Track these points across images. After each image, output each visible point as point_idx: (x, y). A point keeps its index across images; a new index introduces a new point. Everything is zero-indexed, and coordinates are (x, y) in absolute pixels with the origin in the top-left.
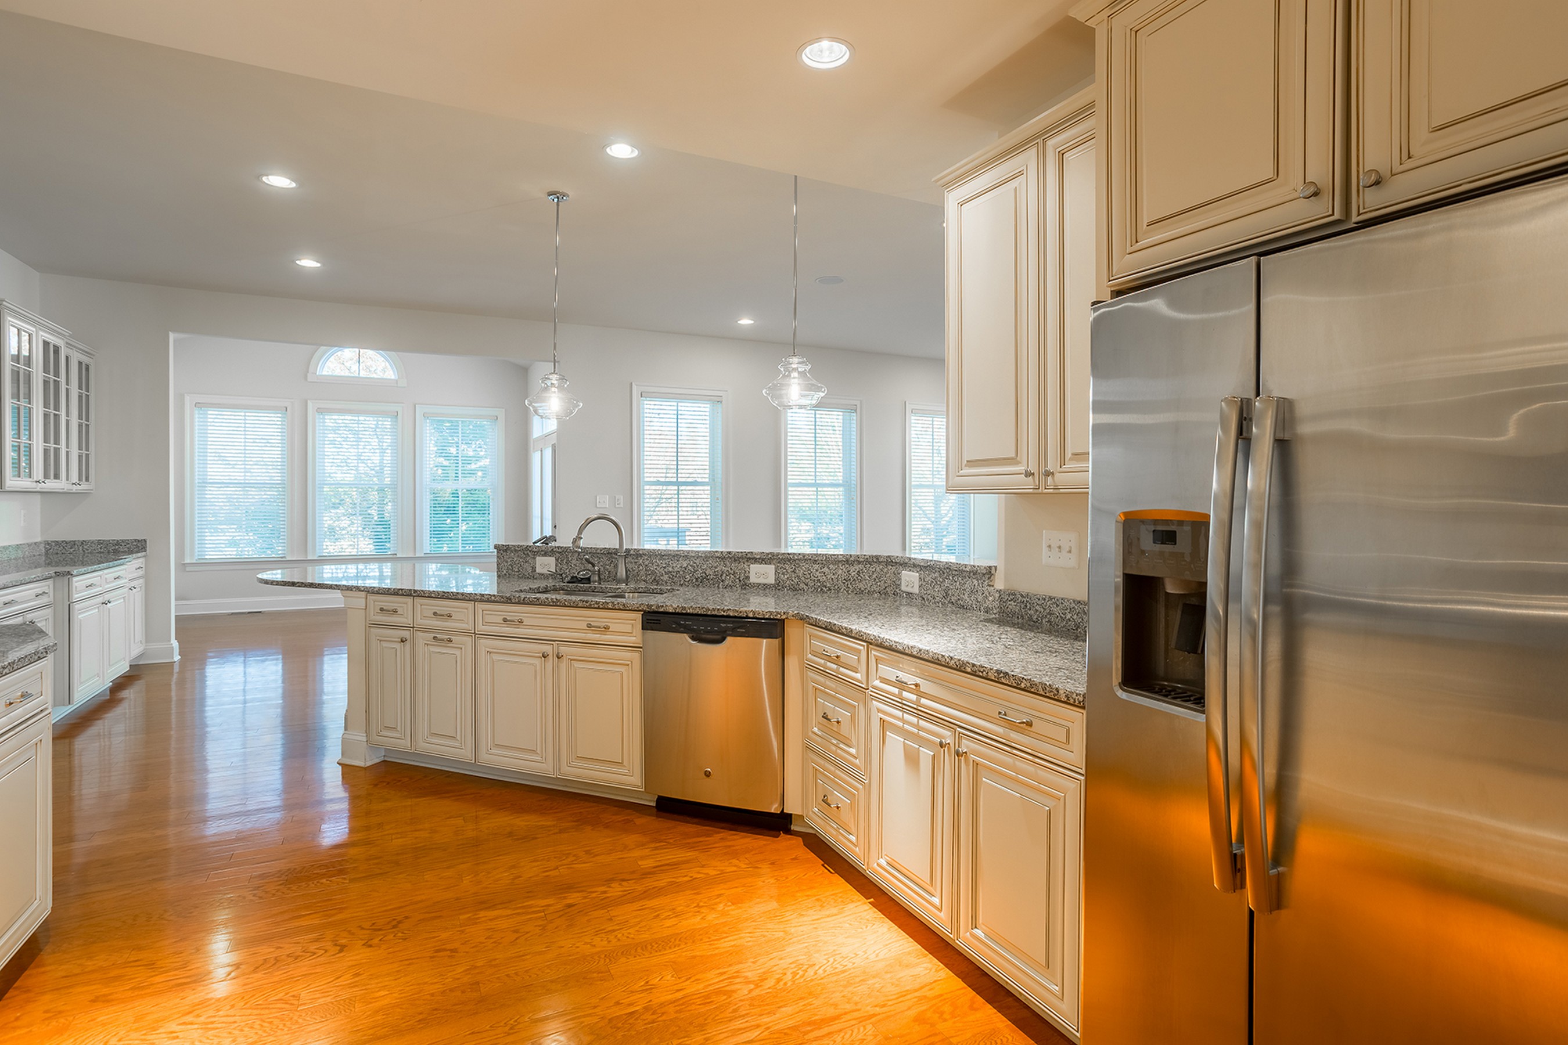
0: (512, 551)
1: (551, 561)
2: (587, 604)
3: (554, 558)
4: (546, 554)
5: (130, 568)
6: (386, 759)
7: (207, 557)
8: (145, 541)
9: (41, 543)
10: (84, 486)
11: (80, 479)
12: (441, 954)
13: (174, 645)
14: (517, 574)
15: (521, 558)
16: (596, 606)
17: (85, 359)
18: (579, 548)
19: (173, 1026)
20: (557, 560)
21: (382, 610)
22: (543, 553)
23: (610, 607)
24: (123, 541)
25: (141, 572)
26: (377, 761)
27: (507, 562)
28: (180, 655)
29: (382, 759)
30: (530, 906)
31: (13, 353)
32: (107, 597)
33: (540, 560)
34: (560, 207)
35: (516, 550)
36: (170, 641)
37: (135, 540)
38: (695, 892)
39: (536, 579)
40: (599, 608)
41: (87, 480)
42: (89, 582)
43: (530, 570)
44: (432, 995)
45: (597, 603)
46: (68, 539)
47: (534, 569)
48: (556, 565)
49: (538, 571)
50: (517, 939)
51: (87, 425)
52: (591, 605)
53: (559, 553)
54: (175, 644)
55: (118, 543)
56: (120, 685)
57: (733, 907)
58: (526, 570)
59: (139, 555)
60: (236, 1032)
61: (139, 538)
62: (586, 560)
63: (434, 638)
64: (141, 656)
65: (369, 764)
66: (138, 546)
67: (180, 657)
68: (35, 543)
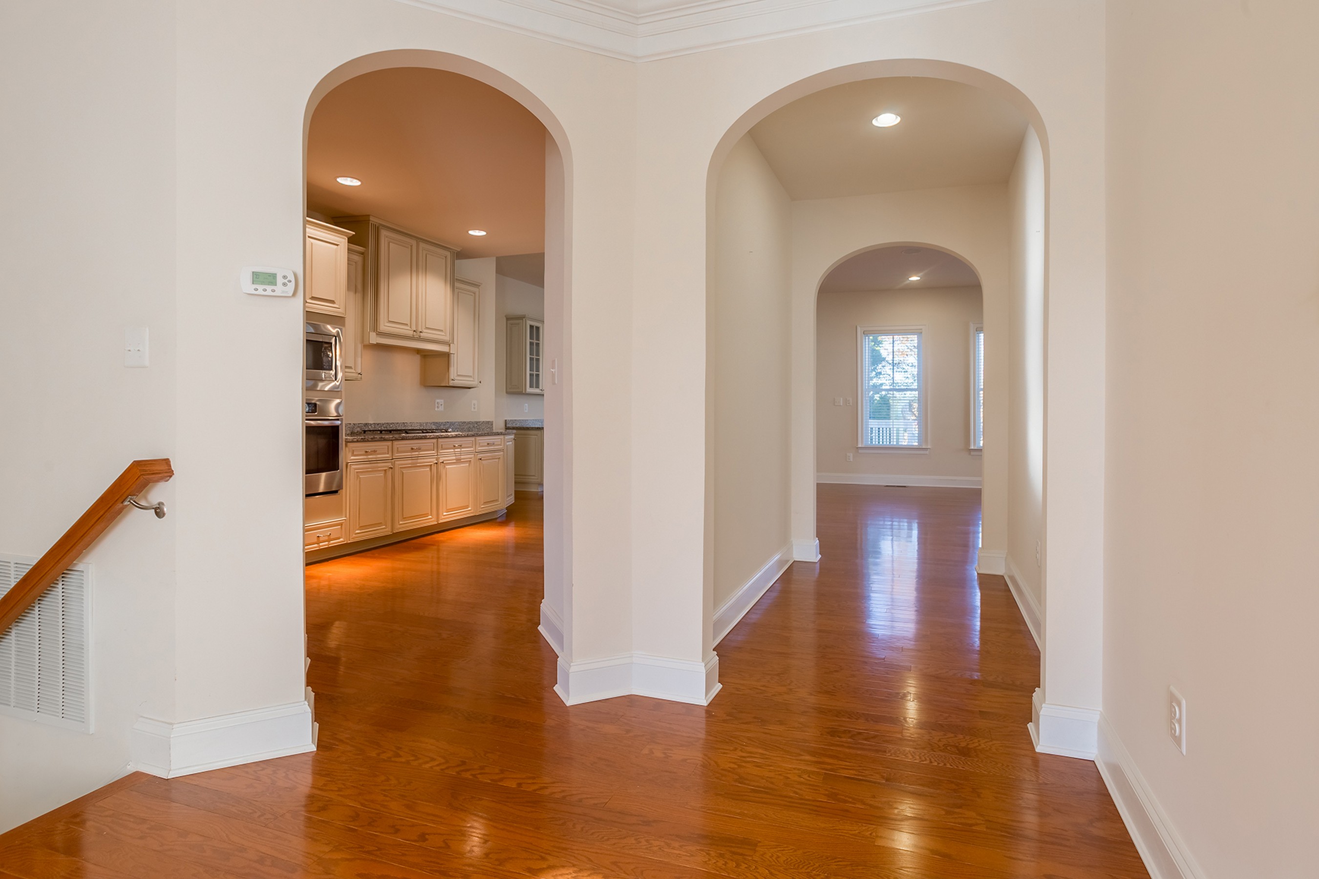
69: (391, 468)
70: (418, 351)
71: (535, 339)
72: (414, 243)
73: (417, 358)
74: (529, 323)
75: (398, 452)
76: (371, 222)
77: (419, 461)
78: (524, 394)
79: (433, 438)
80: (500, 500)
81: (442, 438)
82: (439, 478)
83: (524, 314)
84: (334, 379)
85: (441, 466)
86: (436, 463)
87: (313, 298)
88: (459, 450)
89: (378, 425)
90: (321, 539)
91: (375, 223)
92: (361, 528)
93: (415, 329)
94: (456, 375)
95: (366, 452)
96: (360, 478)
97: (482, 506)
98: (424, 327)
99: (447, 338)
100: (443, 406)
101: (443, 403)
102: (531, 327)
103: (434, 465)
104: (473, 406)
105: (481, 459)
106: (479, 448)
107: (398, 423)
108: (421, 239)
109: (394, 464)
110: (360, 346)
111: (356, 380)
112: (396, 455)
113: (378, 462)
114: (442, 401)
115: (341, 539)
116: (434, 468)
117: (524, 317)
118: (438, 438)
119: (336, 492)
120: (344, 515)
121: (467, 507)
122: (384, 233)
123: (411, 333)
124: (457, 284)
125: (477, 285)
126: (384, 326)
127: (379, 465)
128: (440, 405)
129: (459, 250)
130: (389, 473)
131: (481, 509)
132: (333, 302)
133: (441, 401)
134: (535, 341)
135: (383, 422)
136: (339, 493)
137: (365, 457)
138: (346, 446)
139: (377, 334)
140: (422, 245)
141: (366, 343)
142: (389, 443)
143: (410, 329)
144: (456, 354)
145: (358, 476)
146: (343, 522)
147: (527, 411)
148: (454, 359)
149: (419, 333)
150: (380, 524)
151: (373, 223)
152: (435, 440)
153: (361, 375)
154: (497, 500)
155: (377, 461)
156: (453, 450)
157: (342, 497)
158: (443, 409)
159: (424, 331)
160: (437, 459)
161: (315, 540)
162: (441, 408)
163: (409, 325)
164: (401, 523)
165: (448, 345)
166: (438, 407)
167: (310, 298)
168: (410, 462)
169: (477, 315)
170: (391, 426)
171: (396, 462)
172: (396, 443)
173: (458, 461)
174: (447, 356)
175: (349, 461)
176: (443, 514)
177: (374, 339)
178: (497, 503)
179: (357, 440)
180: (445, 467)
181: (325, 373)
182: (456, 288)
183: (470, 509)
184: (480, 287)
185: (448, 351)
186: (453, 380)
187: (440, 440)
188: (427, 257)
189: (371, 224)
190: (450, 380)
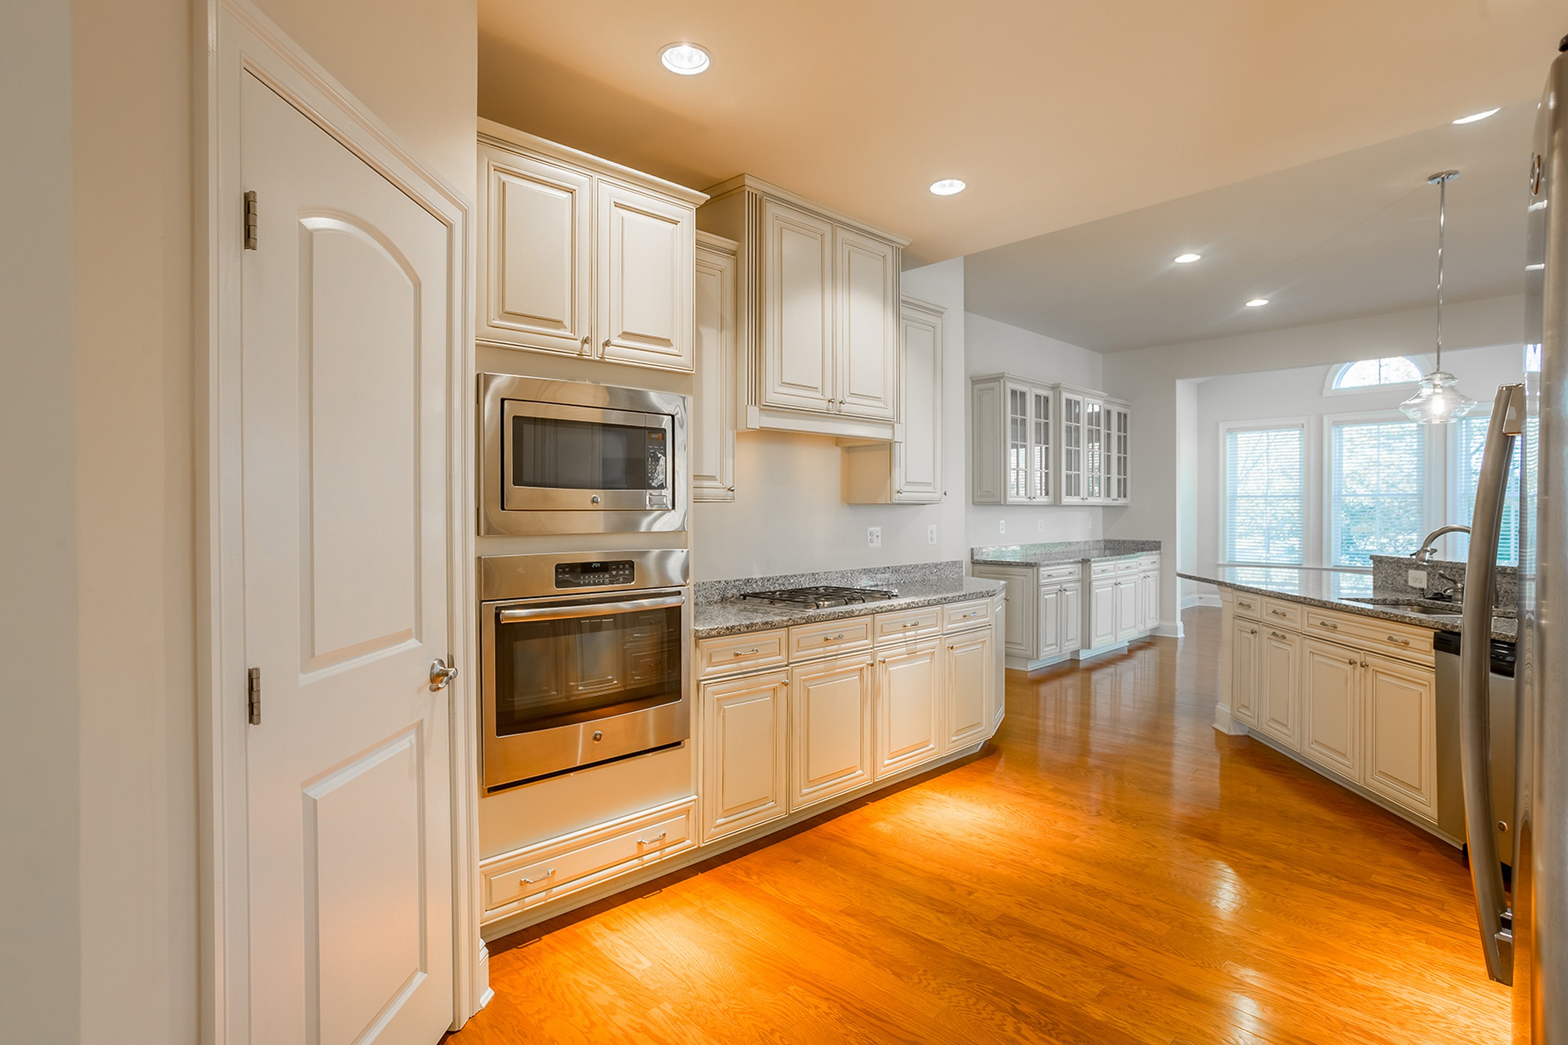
0: (1386, 563)
1: (1423, 575)
2: (1387, 616)
3: (1426, 573)
4: (1418, 567)
5: (1146, 561)
6: (1250, 735)
7: (1237, 560)
8: (1160, 542)
9: (1101, 541)
10: (1121, 501)
11: (1119, 496)
12: (1145, 844)
13: (1178, 625)
14: (1391, 586)
15: (1395, 570)
16: (1395, 619)
17: (1123, 410)
18: (1424, 561)
19: (1002, 806)
20: (1429, 574)
21: (1241, 604)
22: (1415, 566)
23: (1407, 621)
24: (1147, 542)
25: (1156, 566)
26: (1241, 733)
27: (1381, 573)
28: (1184, 633)
29: (1246, 734)
30: (1234, 853)
31: (1088, 411)
32: (1119, 580)
33: (1412, 573)
34: (1445, 188)
35: (1389, 562)
36: (1175, 621)
37: (1154, 541)
38: (1399, 917)
39: (1408, 593)
40: (1397, 621)
41: (1125, 496)
42: (1104, 568)
43: (1402, 582)
44: (1116, 857)
45: (1396, 616)
46: (1116, 539)
47: (1406, 581)
48: (1428, 580)
49: (1410, 584)
50: (1201, 862)
51: (1125, 458)
52: (1390, 617)
53: (1432, 567)
54: (1180, 624)
55: (1144, 543)
56: (1137, 647)
57: (1425, 945)
58: (1399, 583)
59: (1154, 552)
60: (1020, 821)
61: (1157, 540)
62: (1441, 575)
63: (1274, 634)
64: (1156, 629)
65: (1232, 733)
66: (1154, 546)
67: (1183, 635)
68: (1098, 541)
69: (786, 684)
70: (838, 440)
71: (1019, 414)
72: (827, 229)
73: (837, 451)
74: (1011, 386)
75: (799, 648)
76: (747, 189)
77: (839, 663)
78: (1002, 505)
79: (865, 615)
80: (984, 724)
81: (882, 612)
82: (876, 692)
83: (1002, 371)
84: (671, 508)
85: (879, 669)
86: (872, 665)
87: (626, 335)
88: (913, 633)
89: (768, 580)
90: (646, 848)
91: (755, 192)
92: (727, 813)
93: (830, 397)
94: (904, 483)
95: (737, 655)
96: (724, 709)
97: (954, 738)
98: (847, 393)
99: (888, 413)
100: (879, 538)
101: (879, 534)
102: (1014, 393)
103: (868, 667)
104: (930, 535)
105: (952, 648)
106: (949, 626)
107: (803, 575)
108: (839, 222)
109: (790, 675)
110: (730, 434)
111: (724, 500)
112: (796, 655)
113: (760, 673)
114: (879, 528)
115: (688, 842)
116: (867, 674)
117: (1002, 377)
118: (874, 612)
119: (678, 743)
120: (693, 791)
121: (925, 744)
122: (771, 210)
123: (823, 405)
124: (905, 311)
125: (938, 313)
126: (774, 394)
127: (762, 679)
128: (874, 538)
129: (907, 243)
130: (782, 693)
131: (951, 745)
132: (666, 342)
133: (876, 530)
134: (1019, 417)
135: (778, 575)
136: (682, 744)
137: (734, 665)
138: (697, 645)
139: (760, 409)
140: (842, 234)
141: (741, 427)
142: (783, 632)
143: (822, 397)
144: (904, 442)
145: (720, 707)
146: (690, 807)
147: (1003, 532)
148: (899, 451)
149: (838, 405)
150: (763, 801)
151: (751, 191)
152: (869, 618)
153: (733, 491)
154: (979, 724)
155: (757, 672)
156: (901, 635)
157: (689, 752)
158: (879, 544)
159: (848, 400)
160: (873, 656)
161: (634, 851)
162: (877, 543)
163: (820, 389)
164: (805, 791)
165: (891, 427)
166: (871, 541)
167: (619, 336)
168: (822, 666)
169: (938, 369)
170: (792, 581)
171: (796, 671)
172: (794, 630)
173: (912, 654)
174: (887, 447)
175: (702, 678)
176: (883, 763)
177: (756, 419)
178: (980, 729)
179: (719, 633)
180: (886, 668)
181: (651, 494)
182: (903, 319)
183: (931, 746)
184: (943, 316)
185: (891, 438)
186: (898, 492)
187: (878, 617)
188: (851, 256)
189: (749, 192)
190: (893, 493)
